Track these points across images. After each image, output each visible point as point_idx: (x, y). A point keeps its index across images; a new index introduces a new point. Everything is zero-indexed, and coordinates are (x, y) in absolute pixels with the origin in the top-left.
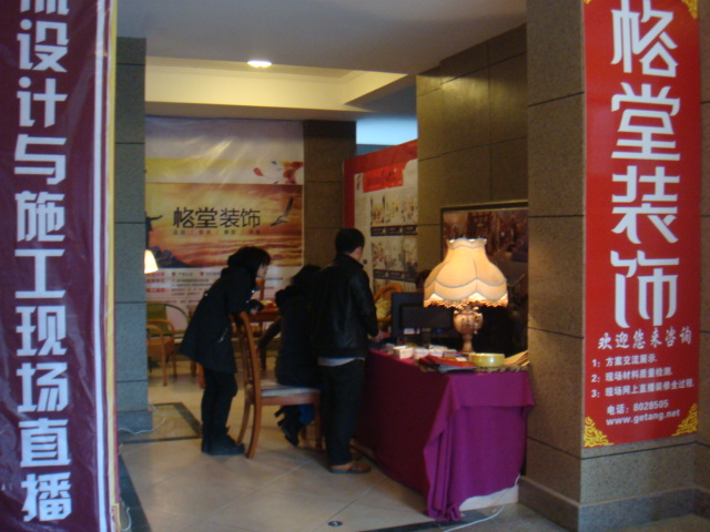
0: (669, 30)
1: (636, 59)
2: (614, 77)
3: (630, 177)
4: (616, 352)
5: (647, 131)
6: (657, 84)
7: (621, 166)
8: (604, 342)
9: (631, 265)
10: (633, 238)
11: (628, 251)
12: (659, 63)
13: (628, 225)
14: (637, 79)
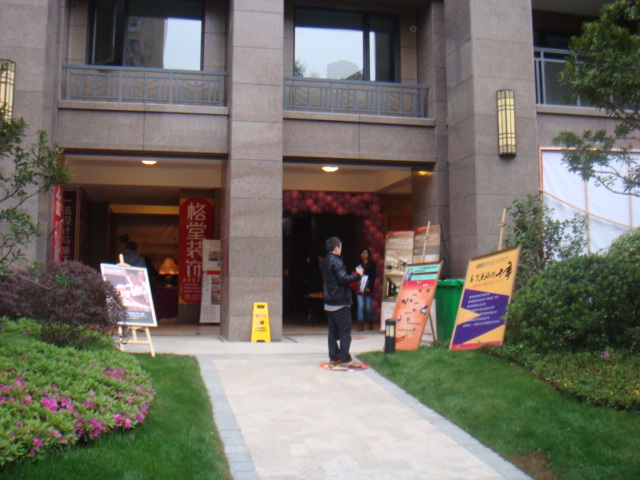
0: (204, 209)
1: (194, 217)
2: (188, 221)
3: (192, 243)
4: (187, 282)
5: (196, 233)
6: (199, 222)
7: (189, 241)
8: (184, 280)
9: (192, 263)
10: (192, 256)
11: (190, 259)
12: (200, 217)
13: (191, 253)
14: (194, 221)
